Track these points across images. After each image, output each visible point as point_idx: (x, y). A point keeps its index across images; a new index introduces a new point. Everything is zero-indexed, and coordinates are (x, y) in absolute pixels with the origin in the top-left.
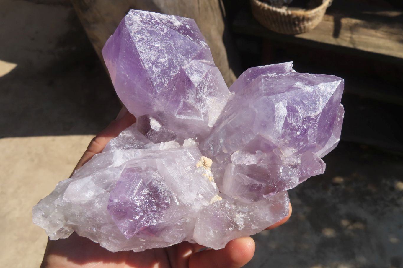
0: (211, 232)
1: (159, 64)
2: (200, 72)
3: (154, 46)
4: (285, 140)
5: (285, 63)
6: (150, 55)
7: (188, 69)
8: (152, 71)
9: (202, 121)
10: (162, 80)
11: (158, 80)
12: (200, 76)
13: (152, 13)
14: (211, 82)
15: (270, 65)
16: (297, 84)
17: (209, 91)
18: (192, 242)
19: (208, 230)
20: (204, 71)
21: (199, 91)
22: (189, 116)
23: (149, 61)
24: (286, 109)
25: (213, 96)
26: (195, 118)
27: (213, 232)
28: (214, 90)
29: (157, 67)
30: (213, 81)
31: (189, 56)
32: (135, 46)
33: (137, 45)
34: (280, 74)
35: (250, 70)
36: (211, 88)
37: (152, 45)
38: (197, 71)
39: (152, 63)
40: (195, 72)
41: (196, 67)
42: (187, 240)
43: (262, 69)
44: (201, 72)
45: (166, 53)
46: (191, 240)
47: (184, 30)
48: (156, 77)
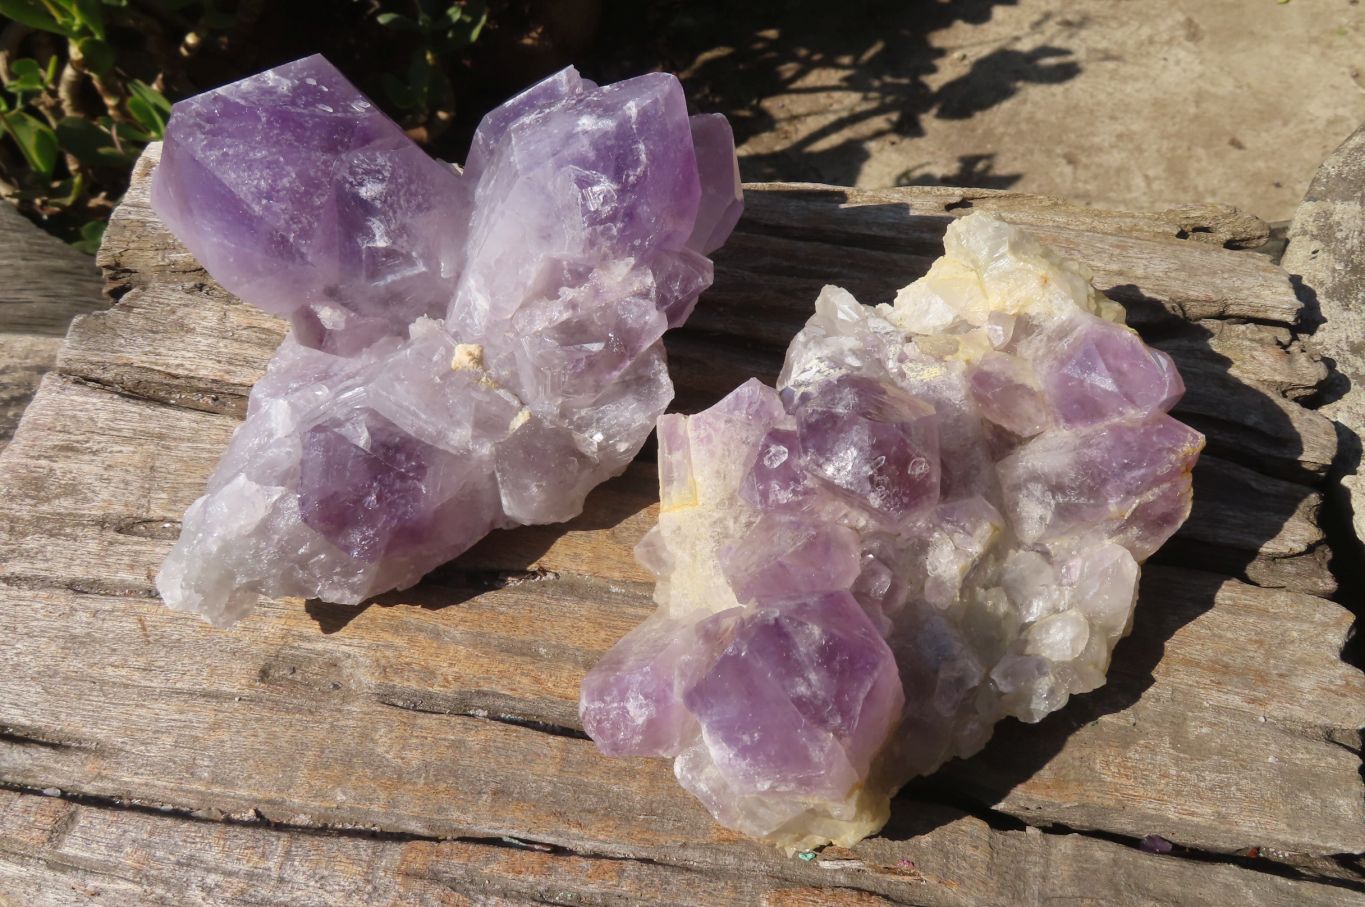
0: (534, 490)
1: (282, 194)
2: (374, 174)
3: (255, 160)
4: (599, 249)
5: (556, 76)
6: (255, 182)
7: (347, 176)
8: (276, 214)
9: (424, 273)
10: (300, 222)
11: (295, 226)
12: (382, 181)
13: (220, 91)
14: (410, 181)
15: (525, 93)
16: (580, 123)
17: (413, 204)
18: (512, 527)
19: (526, 488)
20: (383, 167)
21: (391, 214)
22: (394, 273)
23: (259, 195)
24: (575, 186)
25: (428, 209)
26: (409, 272)
27: (538, 486)
28: (423, 196)
29: (278, 200)
30: (414, 177)
31: (339, 148)
32: (215, 177)
33: (218, 174)
34: (547, 111)
35: (488, 119)
36: (415, 194)
37: (251, 160)
38: (367, 172)
39: (266, 198)
40: (365, 177)
41: (365, 166)
42: (497, 527)
43: (513, 107)
44: (379, 172)
45: (287, 163)
46: (507, 524)
47: (306, 95)
48: (287, 223)
